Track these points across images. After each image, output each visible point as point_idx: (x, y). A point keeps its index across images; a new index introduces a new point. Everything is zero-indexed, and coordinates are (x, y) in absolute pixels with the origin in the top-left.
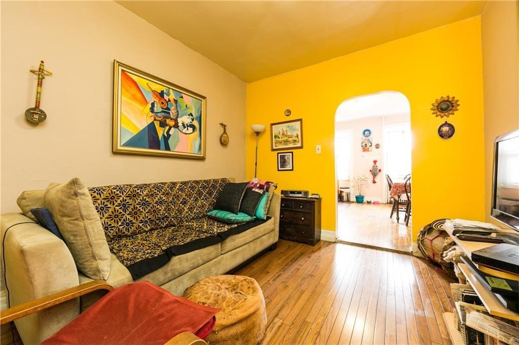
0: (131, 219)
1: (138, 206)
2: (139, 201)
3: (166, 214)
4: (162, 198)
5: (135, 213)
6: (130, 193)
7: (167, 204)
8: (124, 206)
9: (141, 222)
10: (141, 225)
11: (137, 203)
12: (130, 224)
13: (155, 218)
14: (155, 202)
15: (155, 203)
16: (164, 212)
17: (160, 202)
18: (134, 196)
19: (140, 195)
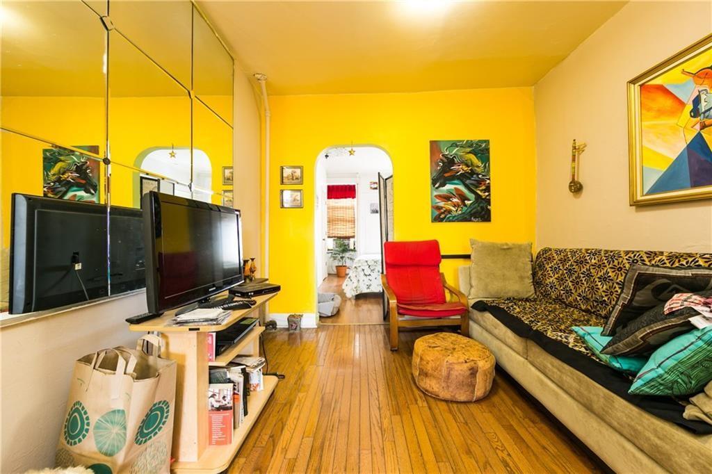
0: (572, 288)
1: (582, 276)
2: (585, 270)
3: (606, 299)
4: (609, 273)
5: (576, 283)
6: (578, 258)
7: (611, 284)
8: (570, 271)
9: (580, 295)
10: (578, 298)
11: (582, 271)
12: (569, 292)
13: (592, 297)
14: (599, 276)
15: (598, 278)
16: (603, 294)
17: (604, 279)
18: (581, 262)
19: (588, 263)
